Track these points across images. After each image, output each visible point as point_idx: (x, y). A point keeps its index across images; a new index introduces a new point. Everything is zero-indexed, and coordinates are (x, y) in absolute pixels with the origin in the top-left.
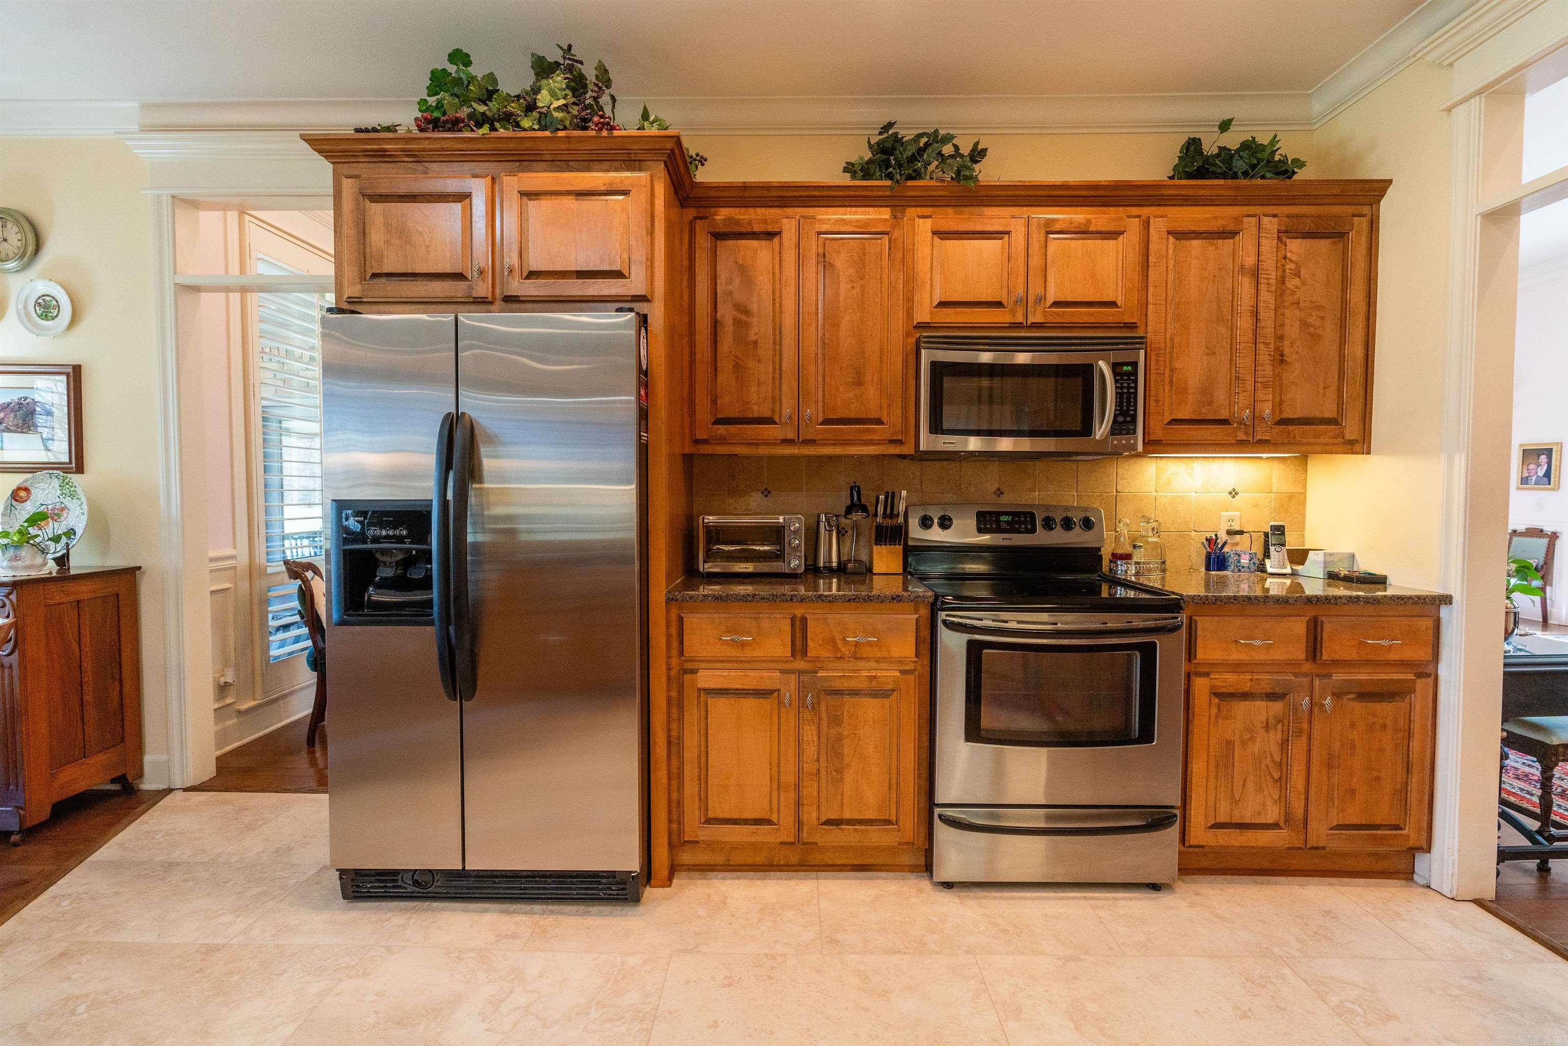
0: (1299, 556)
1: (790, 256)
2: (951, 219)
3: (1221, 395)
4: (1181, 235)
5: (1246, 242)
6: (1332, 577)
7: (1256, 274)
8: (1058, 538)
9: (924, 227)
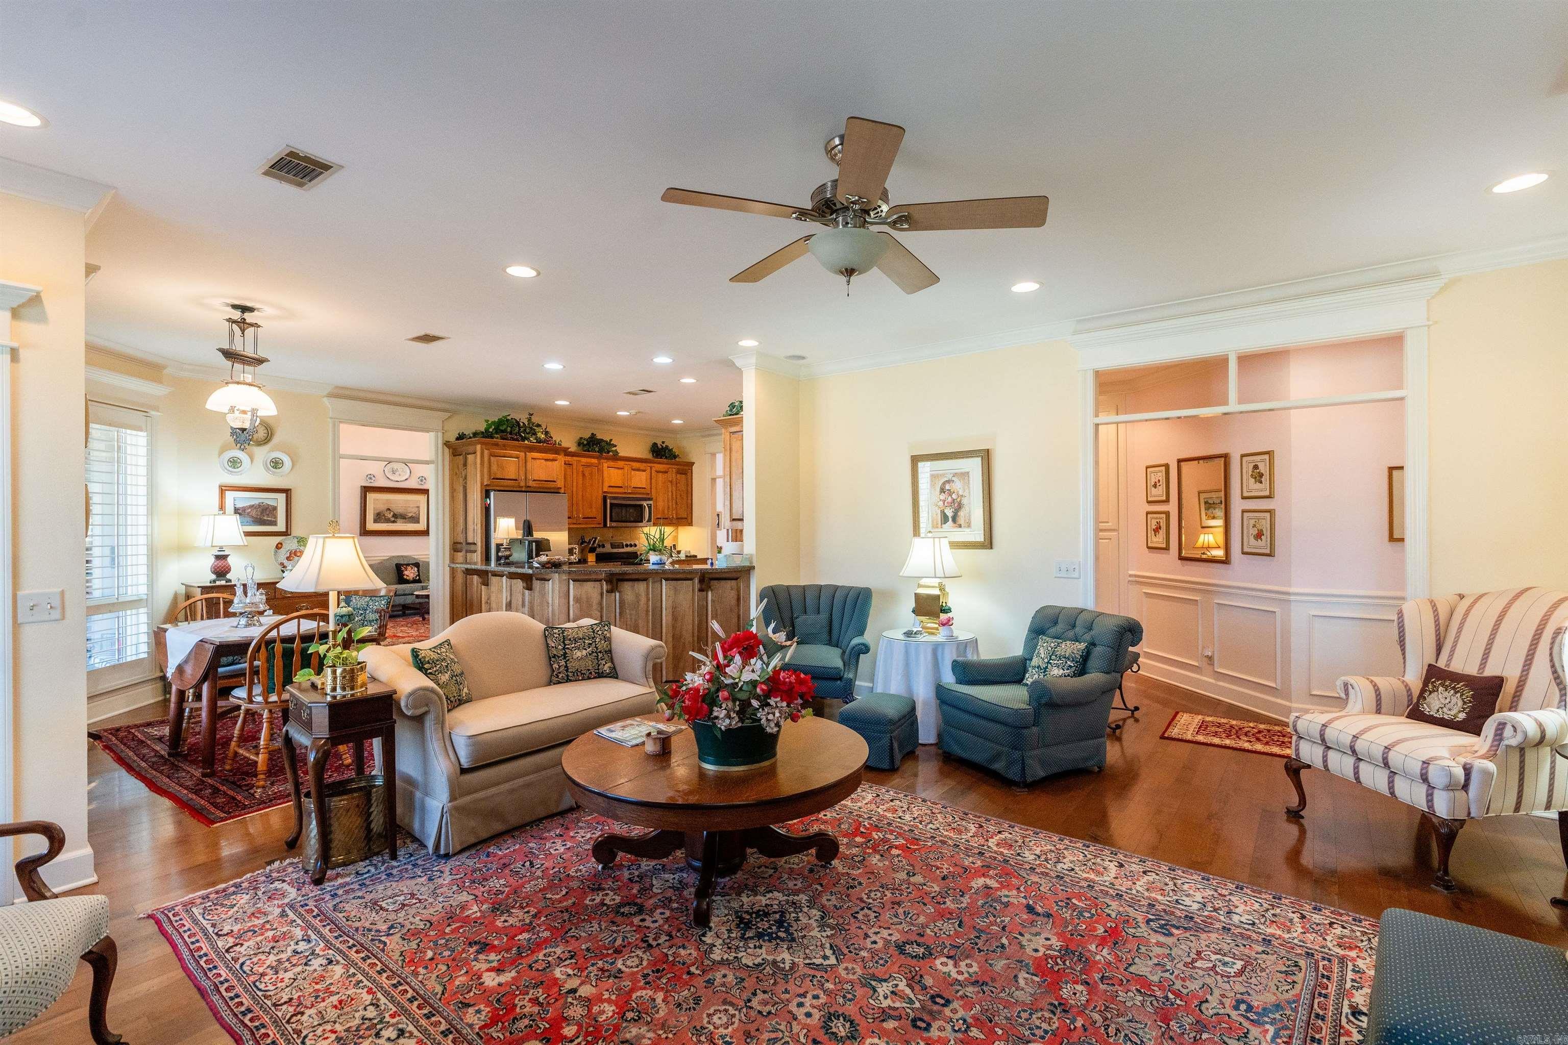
0: (679, 552)
1: (575, 471)
2: (611, 463)
3: (666, 512)
4: (658, 472)
5: (669, 474)
6: (687, 556)
7: (671, 482)
8: (629, 549)
9: (605, 465)
